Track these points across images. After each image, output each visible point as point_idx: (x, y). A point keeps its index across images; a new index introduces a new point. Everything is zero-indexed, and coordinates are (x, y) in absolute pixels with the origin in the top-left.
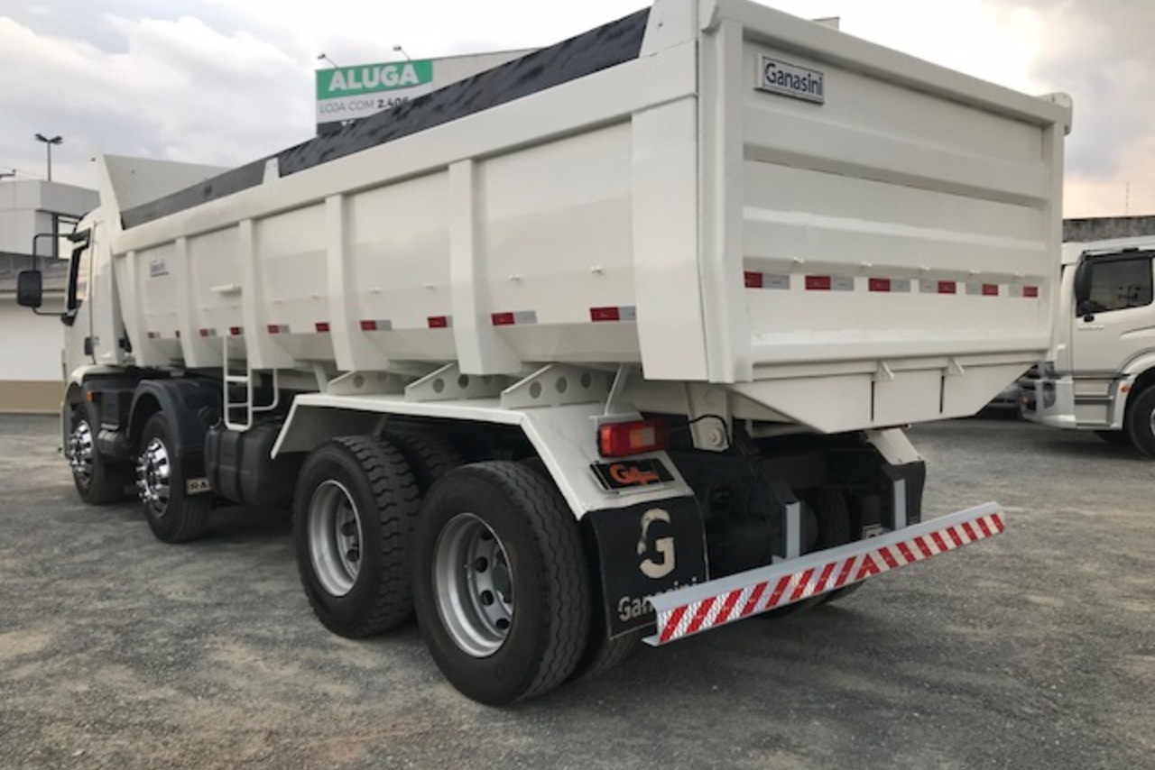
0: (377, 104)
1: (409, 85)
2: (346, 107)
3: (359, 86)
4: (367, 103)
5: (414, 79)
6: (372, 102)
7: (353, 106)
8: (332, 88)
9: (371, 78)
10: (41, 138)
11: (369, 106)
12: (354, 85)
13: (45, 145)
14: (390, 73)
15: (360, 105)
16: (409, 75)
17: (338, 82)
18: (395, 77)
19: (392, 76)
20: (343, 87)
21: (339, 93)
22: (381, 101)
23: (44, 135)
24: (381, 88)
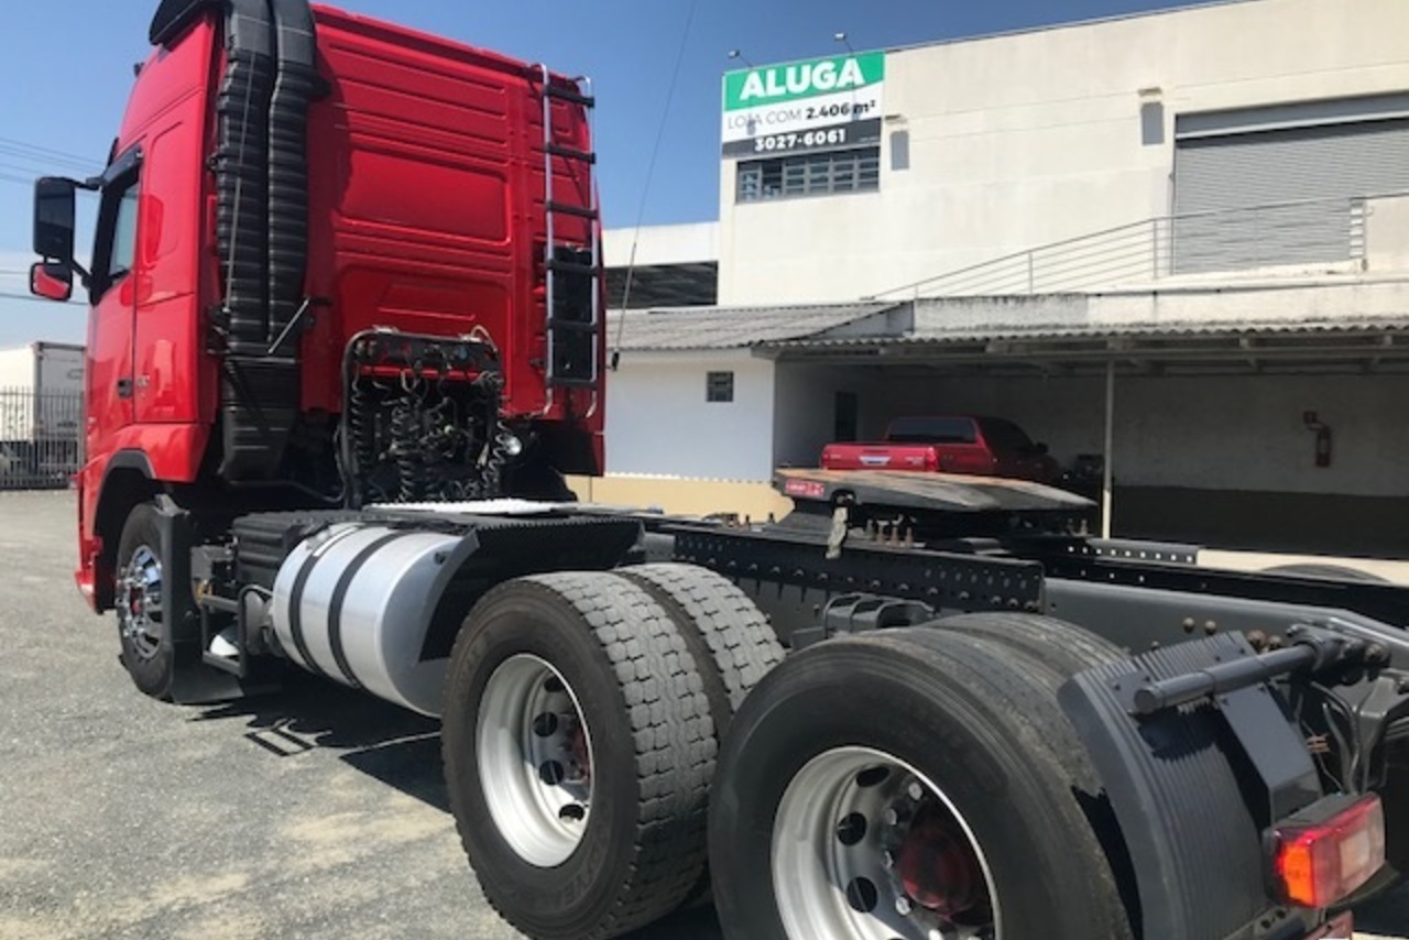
0: (805, 114)
1: (852, 87)
2: (764, 120)
3: (781, 91)
4: (791, 113)
5: (859, 79)
6: (799, 112)
7: (773, 118)
8: (745, 95)
9: (798, 81)
11: (794, 117)
12: (773, 90)
14: (826, 71)
15: (782, 117)
16: (851, 74)
17: (753, 87)
18: (831, 77)
19: (826, 76)
20: (759, 92)
21: (753, 101)
22: (811, 110)
24: (812, 92)
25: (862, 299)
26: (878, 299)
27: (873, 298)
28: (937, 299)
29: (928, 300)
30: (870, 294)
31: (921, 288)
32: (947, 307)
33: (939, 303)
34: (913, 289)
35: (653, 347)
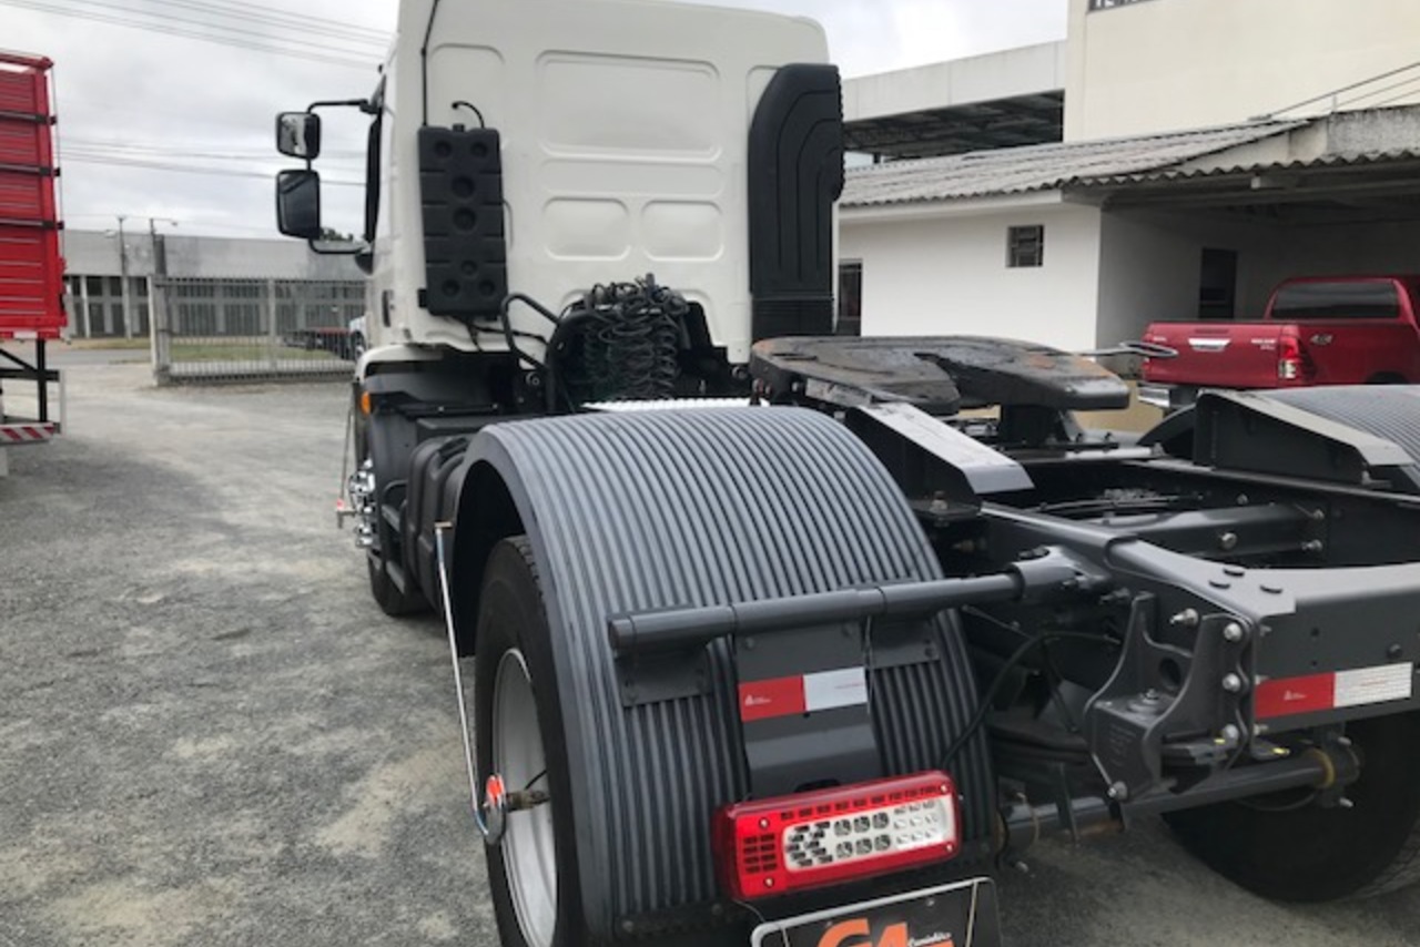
25: (1252, 119)
26: (1275, 118)
27: (1269, 116)
28: (1365, 111)
29: (1351, 113)
30: (1264, 113)
31: (1341, 97)
32: (1381, 118)
33: (1368, 115)
34: (1330, 99)
35: (928, 196)
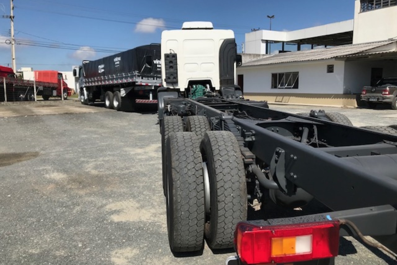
10: (268, 16)
13: (270, 18)
23: (269, 16)
25: (389, 39)
27: (392, 38)
35: (310, 60)
